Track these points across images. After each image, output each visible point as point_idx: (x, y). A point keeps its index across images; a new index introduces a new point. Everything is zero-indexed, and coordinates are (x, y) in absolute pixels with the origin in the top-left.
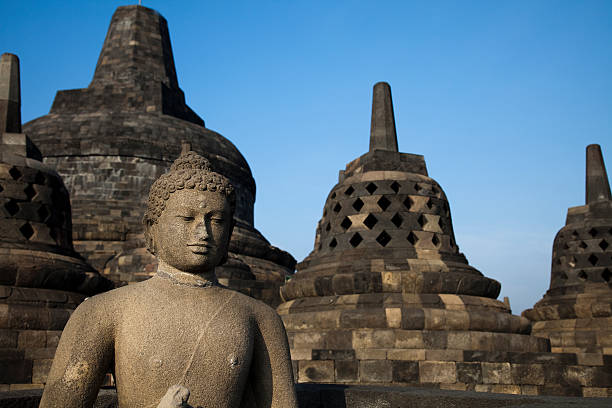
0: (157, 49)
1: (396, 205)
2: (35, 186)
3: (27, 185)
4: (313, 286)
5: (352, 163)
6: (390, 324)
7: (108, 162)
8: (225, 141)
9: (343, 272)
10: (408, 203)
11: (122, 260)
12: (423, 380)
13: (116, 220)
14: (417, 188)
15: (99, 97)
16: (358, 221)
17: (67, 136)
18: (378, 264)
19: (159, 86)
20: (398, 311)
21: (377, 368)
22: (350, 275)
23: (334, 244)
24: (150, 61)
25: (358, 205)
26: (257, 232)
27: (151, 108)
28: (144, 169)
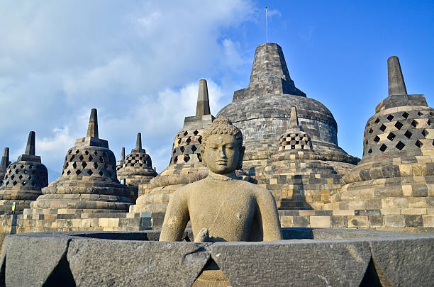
0: (278, 62)
1: (406, 126)
4: (359, 175)
5: (379, 106)
6: (405, 195)
7: (259, 122)
8: (317, 102)
9: (376, 166)
10: (414, 124)
11: (267, 169)
12: (425, 226)
13: (265, 149)
14: (420, 114)
15: (253, 91)
16: (383, 137)
17: (240, 112)
18: (396, 161)
19: (280, 80)
20: (410, 186)
21: (395, 219)
22: (380, 168)
23: (370, 151)
24: (275, 69)
25: (383, 128)
26: (340, 148)
27: (277, 92)
28: (277, 122)
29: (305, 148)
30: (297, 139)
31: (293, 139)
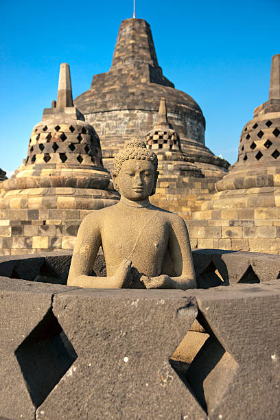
0: (146, 44)
2: (82, 135)
3: (78, 135)
4: (233, 183)
5: (258, 109)
6: (277, 205)
7: (121, 114)
8: (187, 96)
9: (251, 175)
15: (115, 76)
16: (260, 144)
17: (100, 101)
18: (271, 170)
19: (147, 66)
21: (267, 230)
22: (255, 177)
23: (245, 158)
24: (142, 52)
25: (261, 134)
26: (207, 148)
27: (143, 80)
28: (141, 116)
29: (173, 148)
30: (165, 137)
31: (161, 137)
